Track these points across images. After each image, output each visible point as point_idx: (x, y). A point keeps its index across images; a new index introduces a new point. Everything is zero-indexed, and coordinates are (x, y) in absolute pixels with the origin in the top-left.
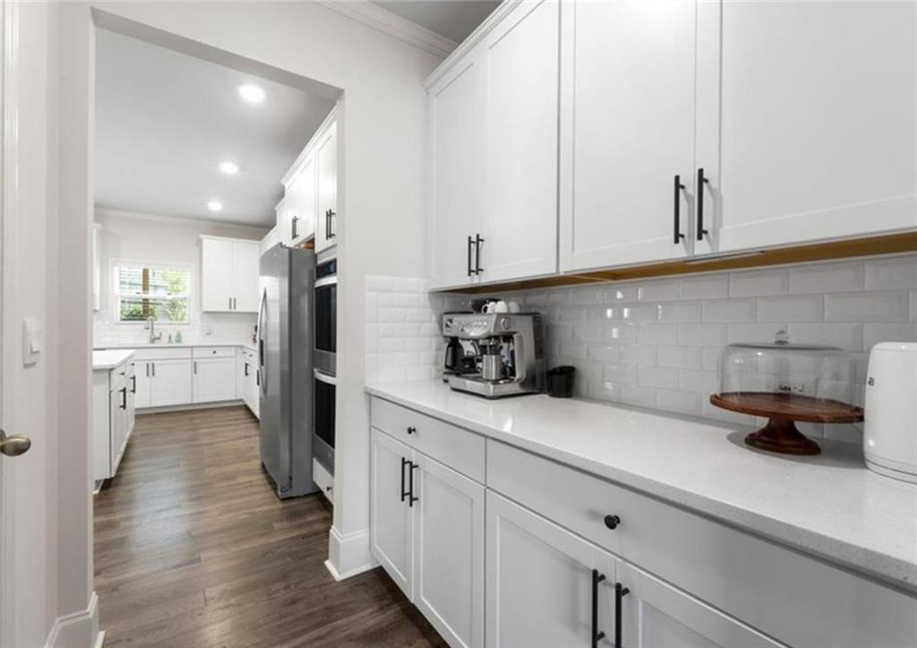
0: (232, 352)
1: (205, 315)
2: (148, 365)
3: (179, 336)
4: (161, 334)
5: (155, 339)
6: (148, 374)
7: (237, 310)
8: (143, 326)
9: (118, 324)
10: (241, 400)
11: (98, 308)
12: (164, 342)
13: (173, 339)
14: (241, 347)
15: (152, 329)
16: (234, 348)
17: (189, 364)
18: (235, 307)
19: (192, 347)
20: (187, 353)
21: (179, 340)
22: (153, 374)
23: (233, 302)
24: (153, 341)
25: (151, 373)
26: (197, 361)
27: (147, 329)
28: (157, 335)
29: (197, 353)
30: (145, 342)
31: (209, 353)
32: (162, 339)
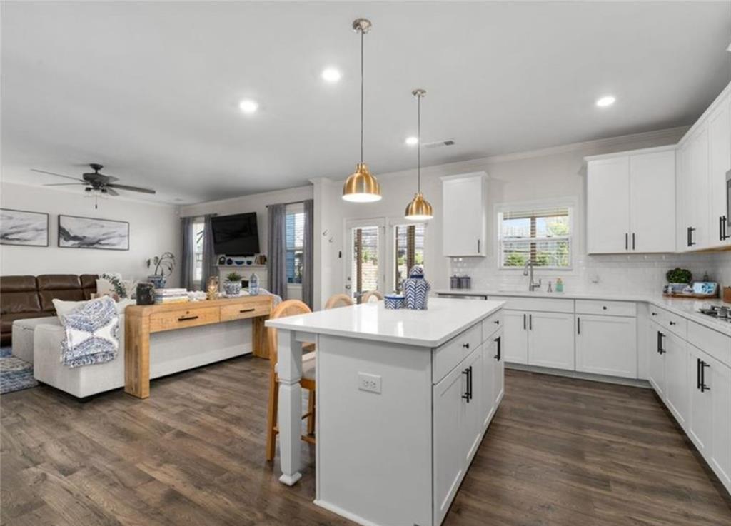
0: (631, 310)
1: (590, 258)
2: (525, 316)
3: (559, 283)
4: (540, 281)
5: (533, 287)
6: (525, 328)
7: (638, 250)
8: (522, 272)
9: (500, 270)
10: (647, 382)
11: (484, 255)
12: (543, 291)
13: (554, 287)
14: (647, 303)
15: (532, 275)
16: (634, 304)
17: (571, 321)
18: (634, 248)
19: (575, 299)
20: (568, 306)
21: (559, 290)
22: (531, 328)
23: (630, 239)
24: (532, 288)
25: (528, 326)
26: (581, 317)
27: (526, 275)
28: (536, 281)
29: (581, 307)
30: (524, 289)
31: (597, 308)
32: (542, 286)
